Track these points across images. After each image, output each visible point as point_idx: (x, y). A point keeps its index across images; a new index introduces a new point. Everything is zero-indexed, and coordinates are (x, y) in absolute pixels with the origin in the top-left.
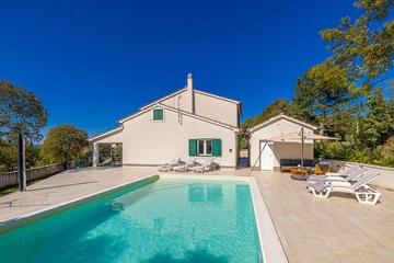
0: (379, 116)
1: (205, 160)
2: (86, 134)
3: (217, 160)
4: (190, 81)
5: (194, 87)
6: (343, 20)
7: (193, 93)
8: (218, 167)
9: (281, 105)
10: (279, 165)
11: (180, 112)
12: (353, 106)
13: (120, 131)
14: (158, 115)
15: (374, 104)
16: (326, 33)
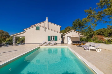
0: (90, 32)
1: (53, 42)
2: (8, 33)
3: (56, 42)
4: (47, 19)
5: (48, 21)
6: (90, 8)
7: (48, 23)
8: (56, 44)
9: (69, 28)
10: (72, 43)
11: (45, 28)
12: (85, 29)
13: (24, 33)
14: (38, 28)
15: (89, 29)
16: (86, 11)
